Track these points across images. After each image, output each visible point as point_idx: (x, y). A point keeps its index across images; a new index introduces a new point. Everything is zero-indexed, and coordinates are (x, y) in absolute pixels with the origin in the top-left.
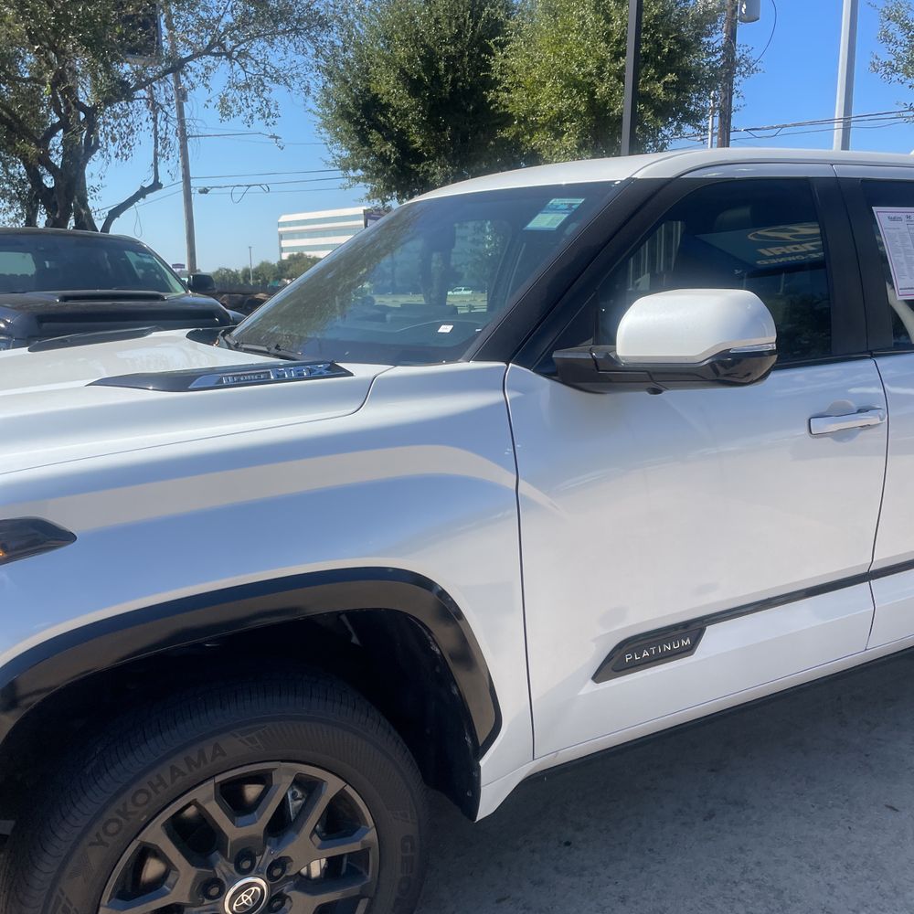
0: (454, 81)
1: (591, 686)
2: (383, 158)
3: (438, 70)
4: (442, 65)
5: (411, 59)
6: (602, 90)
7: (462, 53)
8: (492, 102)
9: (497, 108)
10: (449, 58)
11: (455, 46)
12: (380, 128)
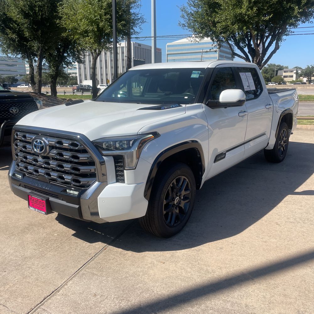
0: (42, 15)
1: (214, 164)
2: (12, 39)
3: (35, 10)
4: (37, 9)
5: (24, 6)
6: (101, 24)
7: (44, 6)
8: (58, 24)
9: (60, 26)
10: (39, 6)
11: (41, 2)
12: (11, 29)
